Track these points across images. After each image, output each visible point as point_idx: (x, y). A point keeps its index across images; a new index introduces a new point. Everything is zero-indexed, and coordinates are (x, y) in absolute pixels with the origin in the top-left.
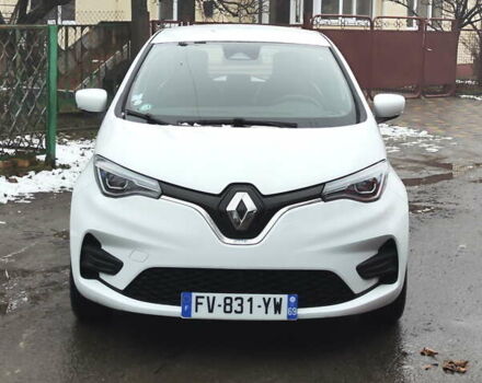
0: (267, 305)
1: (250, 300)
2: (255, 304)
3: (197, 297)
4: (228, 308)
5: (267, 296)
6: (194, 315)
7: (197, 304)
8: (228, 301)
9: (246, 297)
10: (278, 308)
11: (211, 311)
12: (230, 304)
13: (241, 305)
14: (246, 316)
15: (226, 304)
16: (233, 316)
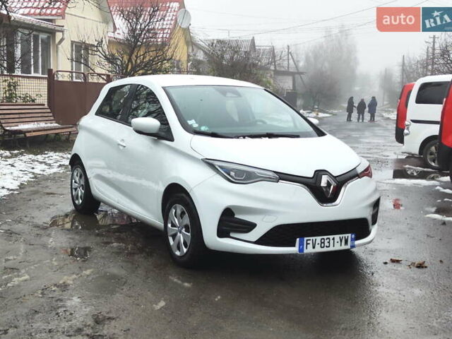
0: (341, 241)
1: (333, 239)
2: (336, 241)
3: (307, 240)
4: (323, 245)
5: (341, 236)
6: (306, 251)
7: (307, 244)
8: (323, 241)
9: (331, 237)
10: (346, 242)
11: (314, 248)
12: (324, 243)
13: (329, 242)
14: (331, 249)
15: (322, 243)
16: (325, 249)
